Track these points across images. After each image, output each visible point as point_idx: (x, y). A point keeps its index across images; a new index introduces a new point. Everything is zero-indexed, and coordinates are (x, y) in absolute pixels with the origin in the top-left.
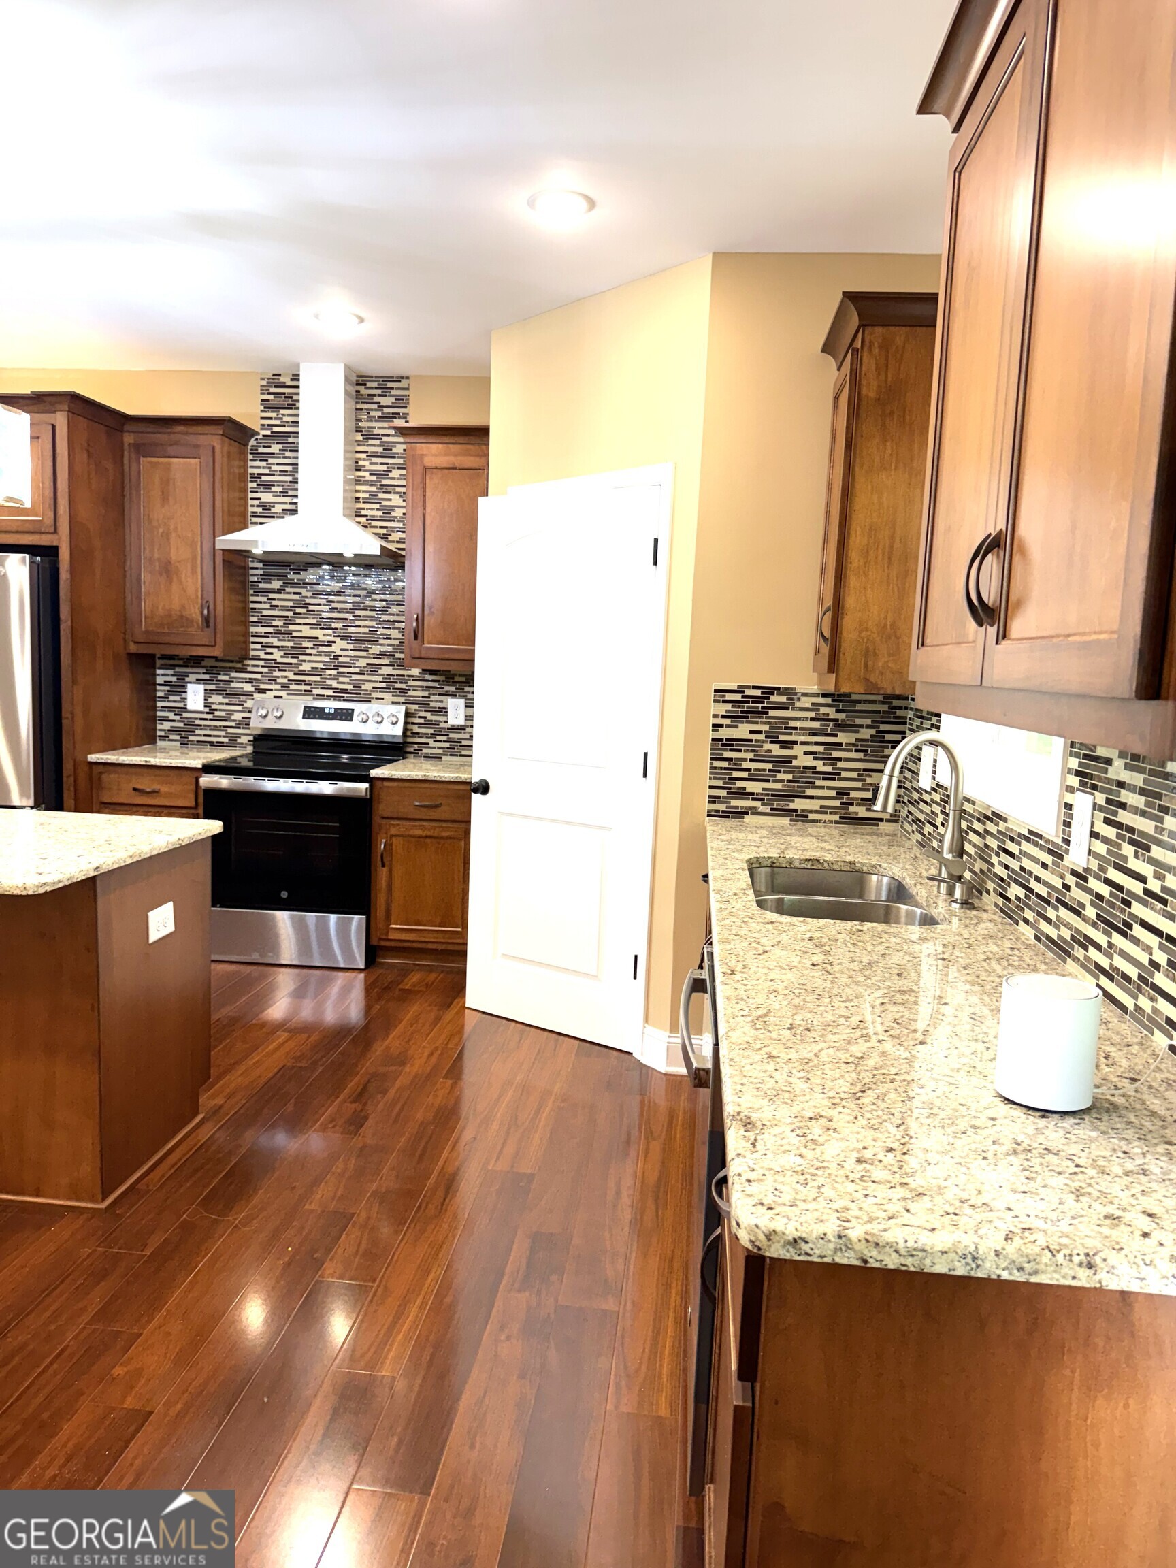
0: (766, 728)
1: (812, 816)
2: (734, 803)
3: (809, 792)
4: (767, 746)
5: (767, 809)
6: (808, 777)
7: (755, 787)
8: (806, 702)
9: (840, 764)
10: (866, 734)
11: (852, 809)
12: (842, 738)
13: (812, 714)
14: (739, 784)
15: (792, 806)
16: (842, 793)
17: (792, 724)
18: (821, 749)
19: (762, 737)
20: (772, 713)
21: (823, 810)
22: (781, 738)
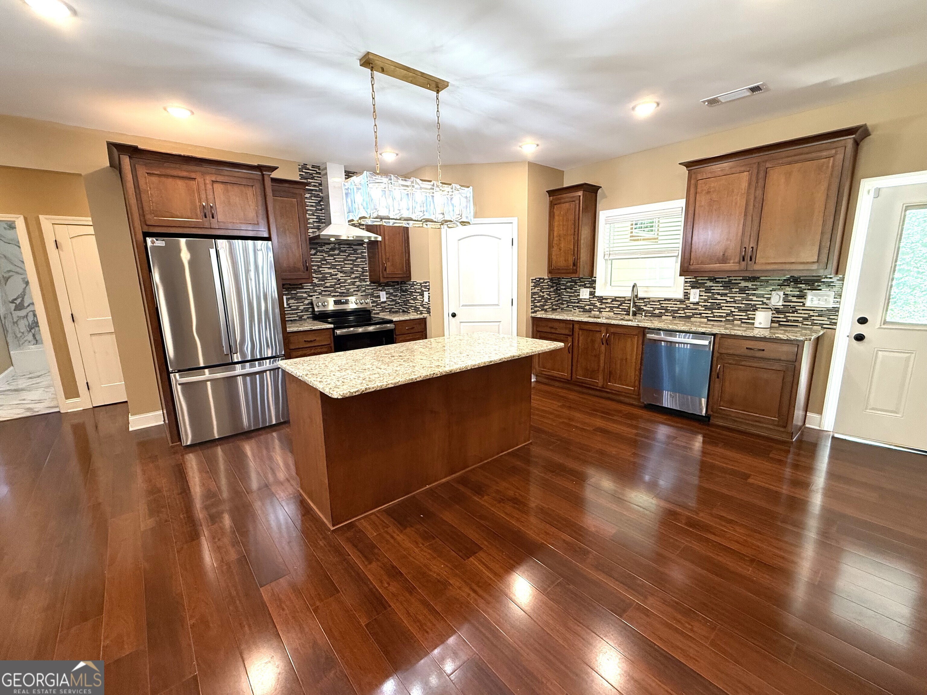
0: (539, 288)
1: (548, 310)
2: (535, 309)
3: (547, 304)
4: (540, 293)
5: (540, 310)
6: (546, 300)
7: (538, 304)
8: (546, 281)
9: (552, 296)
10: (555, 288)
11: (553, 307)
12: (552, 290)
13: (547, 284)
14: (536, 304)
15: (544, 308)
16: (552, 303)
17: (544, 287)
18: (548, 293)
19: (539, 291)
20: (541, 284)
21: (549, 308)
22: (543, 291)
